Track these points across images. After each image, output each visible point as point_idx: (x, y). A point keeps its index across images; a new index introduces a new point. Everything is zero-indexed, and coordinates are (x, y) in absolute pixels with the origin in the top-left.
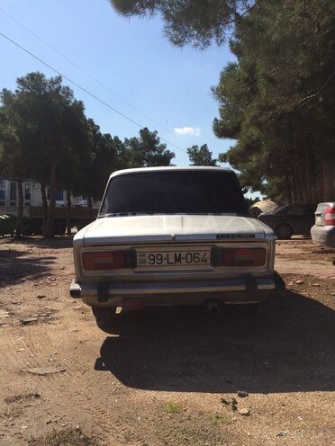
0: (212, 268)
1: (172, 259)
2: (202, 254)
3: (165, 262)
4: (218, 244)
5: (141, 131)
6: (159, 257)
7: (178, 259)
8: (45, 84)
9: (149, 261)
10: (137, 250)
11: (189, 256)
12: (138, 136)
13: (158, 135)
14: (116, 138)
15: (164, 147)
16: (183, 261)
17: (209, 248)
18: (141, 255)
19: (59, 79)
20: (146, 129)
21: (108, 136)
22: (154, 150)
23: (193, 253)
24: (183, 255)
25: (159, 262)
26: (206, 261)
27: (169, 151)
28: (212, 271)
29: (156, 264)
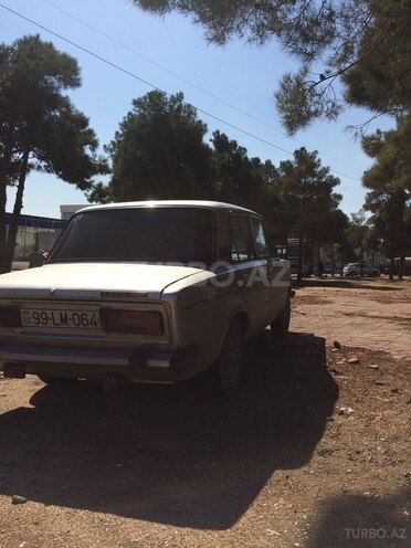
0: (104, 334)
2: (90, 315)
3: (50, 322)
4: (104, 304)
5: (296, 152)
6: (44, 316)
7: (64, 320)
8: (165, 104)
9: (33, 320)
11: (76, 317)
12: (292, 158)
13: (318, 157)
14: (268, 162)
15: (326, 170)
16: (70, 322)
17: (98, 308)
18: (25, 313)
19: (181, 96)
20: (303, 149)
21: (257, 160)
22: (313, 175)
23: (80, 313)
24: (70, 315)
25: (45, 322)
26: (96, 324)
27: (332, 176)
28: (103, 337)
29: (41, 325)
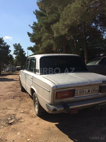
1: (87, 91)
2: (96, 88)
3: (85, 93)
6: (83, 91)
10: (76, 89)
11: (92, 90)
13: (3, 39)
15: (6, 43)
16: (90, 92)
17: (99, 86)
18: (77, 91)
22: (2, 44)
23: (94, 88)
25: (83, 93)
26: (97, 91)
27: (8, 45)
29: (81, 94)
